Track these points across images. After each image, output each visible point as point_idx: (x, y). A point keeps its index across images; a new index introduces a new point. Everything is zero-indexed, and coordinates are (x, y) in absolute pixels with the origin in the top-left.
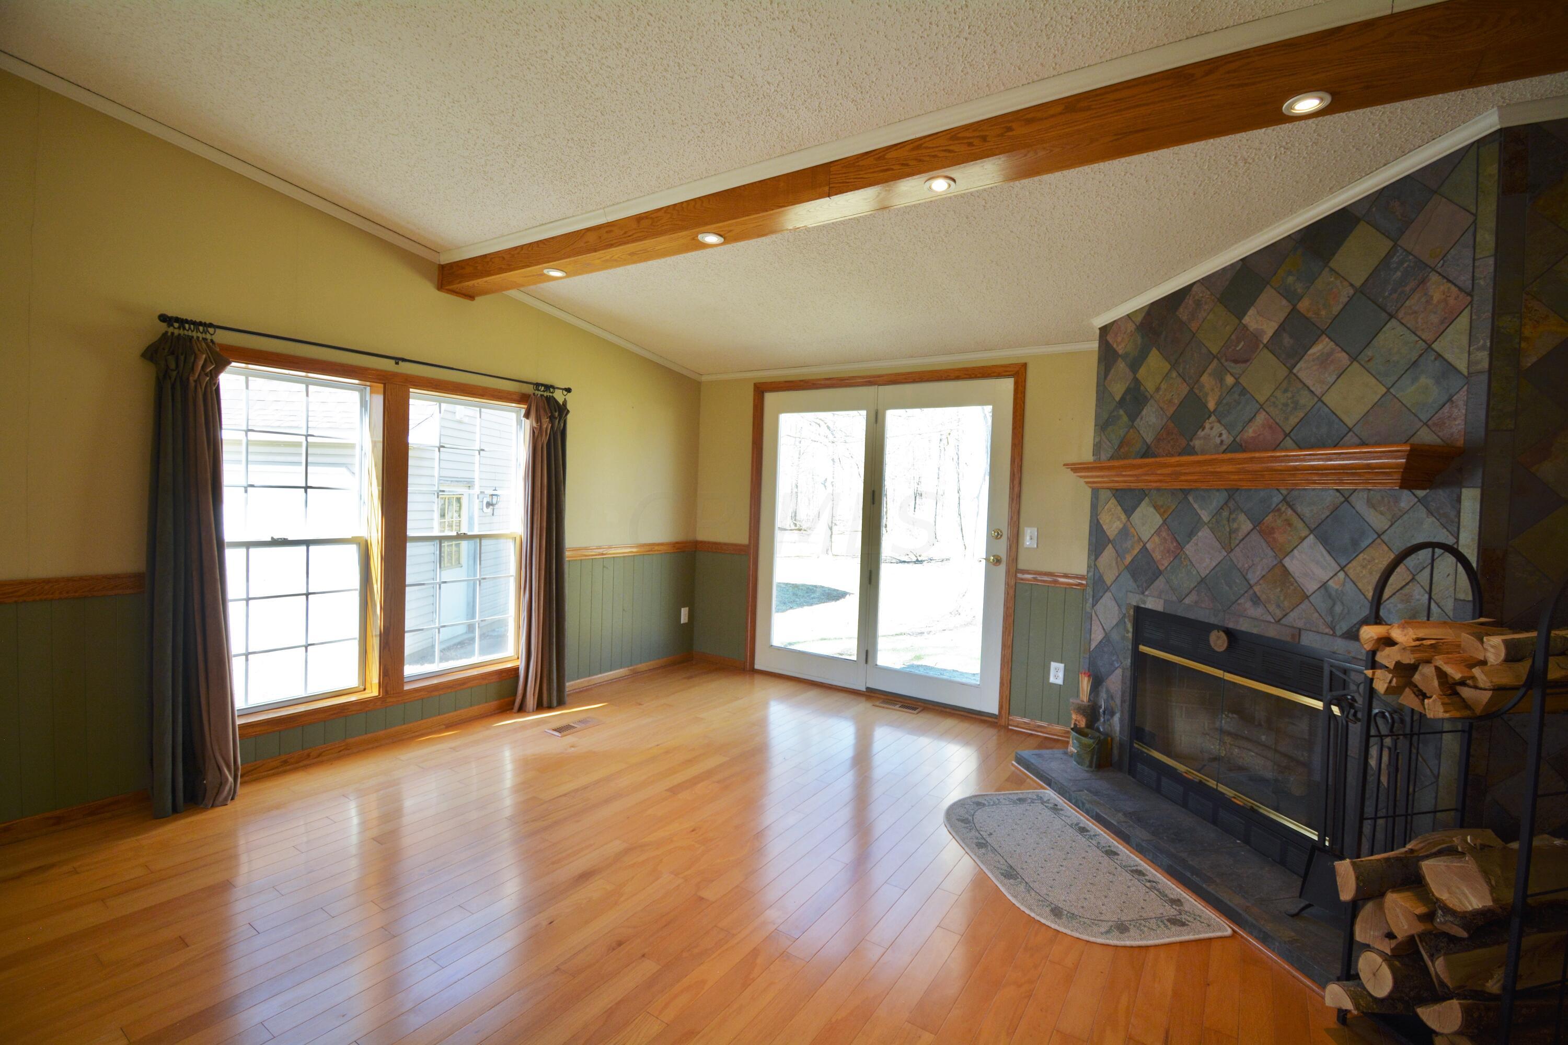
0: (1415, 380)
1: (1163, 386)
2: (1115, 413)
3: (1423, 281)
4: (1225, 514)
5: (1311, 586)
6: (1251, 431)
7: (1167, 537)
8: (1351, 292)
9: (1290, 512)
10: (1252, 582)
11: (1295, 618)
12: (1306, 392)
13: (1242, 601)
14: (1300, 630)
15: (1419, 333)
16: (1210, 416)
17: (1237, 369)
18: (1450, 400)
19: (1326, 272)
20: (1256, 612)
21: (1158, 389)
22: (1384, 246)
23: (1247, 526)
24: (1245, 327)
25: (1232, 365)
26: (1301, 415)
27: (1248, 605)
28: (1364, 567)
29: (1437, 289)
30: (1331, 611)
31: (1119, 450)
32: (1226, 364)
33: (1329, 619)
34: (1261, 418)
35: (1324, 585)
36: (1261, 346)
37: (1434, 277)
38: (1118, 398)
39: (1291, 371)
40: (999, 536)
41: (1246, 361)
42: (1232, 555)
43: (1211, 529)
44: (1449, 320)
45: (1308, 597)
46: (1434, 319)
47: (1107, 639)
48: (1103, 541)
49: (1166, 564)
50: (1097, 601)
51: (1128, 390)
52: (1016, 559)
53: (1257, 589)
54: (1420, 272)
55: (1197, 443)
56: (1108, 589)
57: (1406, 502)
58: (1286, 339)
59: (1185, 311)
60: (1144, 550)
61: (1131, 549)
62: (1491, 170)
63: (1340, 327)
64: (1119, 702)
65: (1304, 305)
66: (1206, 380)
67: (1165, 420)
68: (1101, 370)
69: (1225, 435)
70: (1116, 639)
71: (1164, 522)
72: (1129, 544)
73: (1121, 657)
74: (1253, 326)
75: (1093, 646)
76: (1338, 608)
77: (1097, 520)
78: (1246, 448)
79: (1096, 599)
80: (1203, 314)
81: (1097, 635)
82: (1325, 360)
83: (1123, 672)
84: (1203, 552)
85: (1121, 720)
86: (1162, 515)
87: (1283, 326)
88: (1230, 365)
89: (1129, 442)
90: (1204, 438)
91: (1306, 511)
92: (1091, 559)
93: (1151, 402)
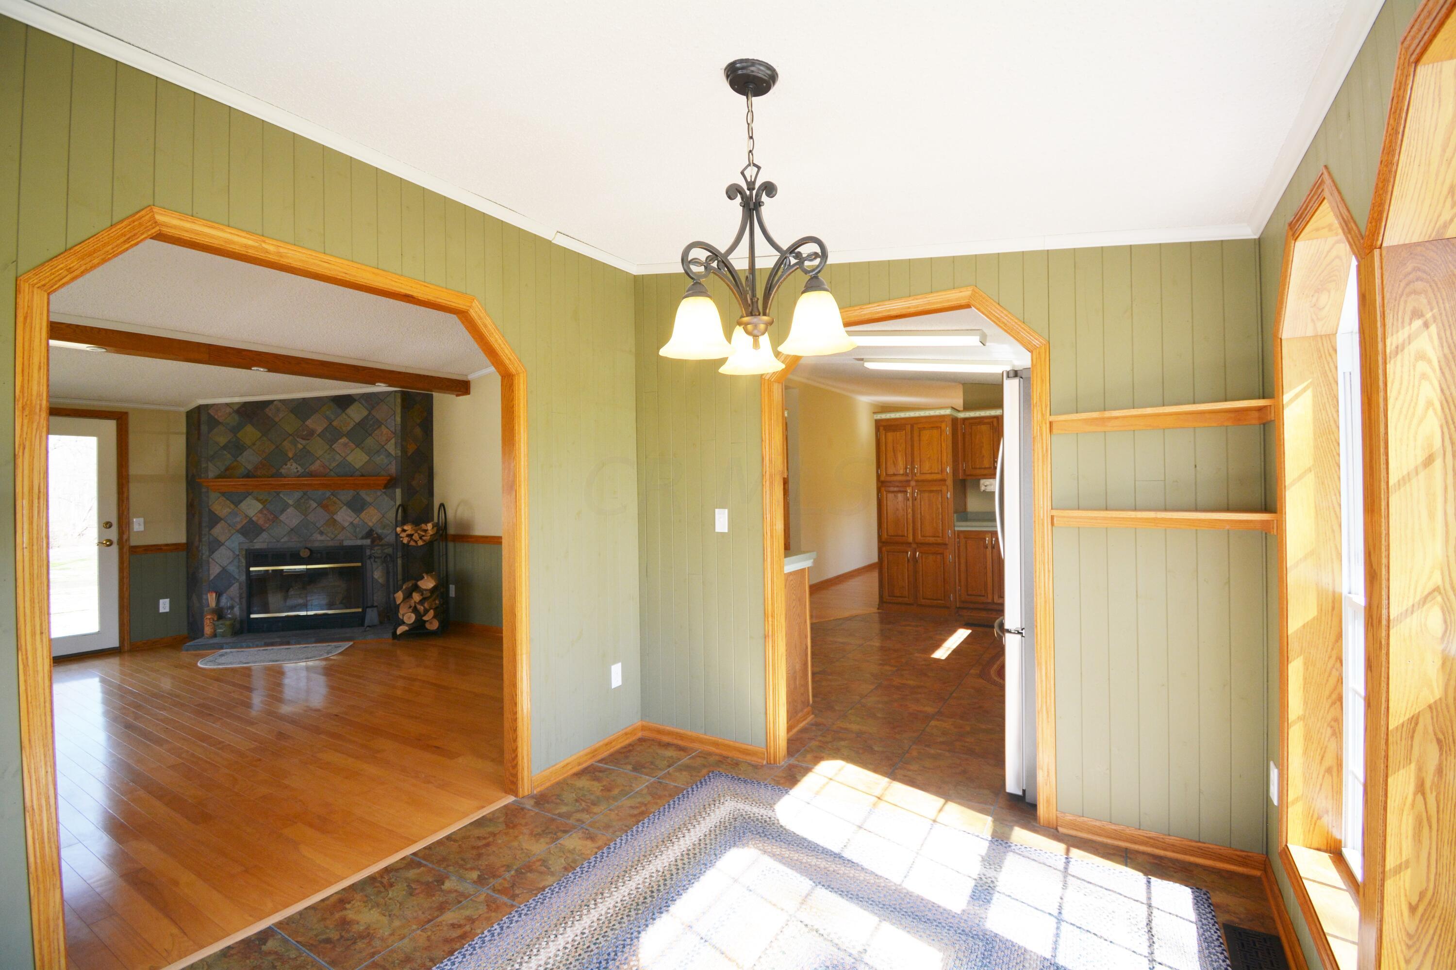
0: (379, 456)
1: (258, 443)
2: (220, 452)
3: (380, 427)
4: (303, 501)
5: (346, 524)
6: (313, 468)
7: (267, 513)
8: (355, 424)
9: (335, 498)
10: (318, 527)
11: (340, 537)
12: (338, 455)
13: (314, 535)
15: (380, 442)
16: (290, 460)
17: (304, 442)
18: (390, 463)
19: (344, 414)
20: (320, 538)
21: (254, 444)
22: (365, 413)
23: (314, 505)
24: (307, 426)
26: (337, 464)
27: (319, 535)
28: (366, 515)
29: (385, 430)
30: (355, 532)
31: (226, 472)
32: (297, 439)
33: (355, 535)
34: (318, 463)
35: (352, 523)
36: (316, 435)
37: (383, 426)
38: (222, 445)
39: (331, 446)
40: (108, 525)
41: (309, 440)
42: (308, 517)
43: (295, 508)
44: (388, 440)
45: (345, 528)
46: (384, 439)
47: (224, 570)
48: (215, 520)
49: (267, 525)
50: (213, 553)
51: (229, 442)
52: (128, 540)
53: (322, 529)
54: (379, 424)
55: (283, 471)
56: (223, 544)
57: (379, 493)
58: (328, 434)
59: (270, 411)
60: (251, 521)
61: (239, 521)
62: (399, 400)
63: (348, 435)
64: (237, 600)
65: (335, 423)
66: (286, 444)
67: (261, 459)
68: (204, 428)
69: (299, 468)
70: (232, 569)
71: (264, 507)
72: (238, 519)
73: (237, 577)
74: (311, 426)
75: (212, 577)
76: (358, 530)
77: (210, 510)
78: (312, 475)
79: (212, 551)
80: (281, 415)
81: (215, 570)
82: (345, 445)
83: (240, 584)
84: (291, 518)
85: (240, 609)
86: (262, 503)
87: (325, 429)
88: (300, 440)
89: (234, 468)
90: (287, 469)
91: (342, 498)
92: (205, 531)
93: (249, 450)
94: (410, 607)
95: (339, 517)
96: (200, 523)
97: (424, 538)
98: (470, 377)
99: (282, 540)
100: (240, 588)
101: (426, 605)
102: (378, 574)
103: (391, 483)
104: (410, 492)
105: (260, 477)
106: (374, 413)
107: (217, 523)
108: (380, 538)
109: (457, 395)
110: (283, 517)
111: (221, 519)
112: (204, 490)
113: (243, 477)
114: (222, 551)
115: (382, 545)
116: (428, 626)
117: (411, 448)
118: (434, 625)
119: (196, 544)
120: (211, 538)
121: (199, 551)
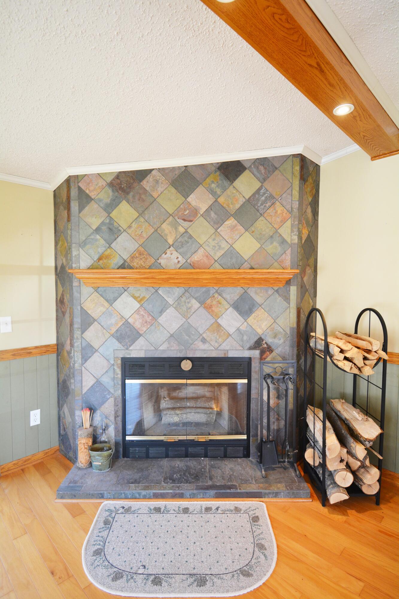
0: (272, 243)
1: (134, 225)
2: (92, 237)
3: (273, 204)
4: (184, 299)
5: (232, 330)
6: (196, 257)
7: (144, 314)
8: (244, 200)
9: (220, 297)
10: (201, 332)
11: (225, 346)
12: (225, 242)
13: (196, 342)
14: (228, 351)
15: (273, 225)
16: (170, 247)
17: (186, 224)
18: (285, 252)
19: (232, 186)
20: (202, 346)
21: (130, 227)
22: (258, 185)
23: (197, 305)
24: (189, 203)
25: (182, 221)
26: (223, 252)
27: (201, 343)
28: (255, 319)
29: (279, 208)
30: (242, 340)
31: (99, 261)
32: (178, 220)
33: (241, 343)
34: (201, 252)
35: (238, 329)
36: (199, 215)
37: (277, 202)
38: (94, 228)
39: (216, 230)
41: (191, 221)
42: (189, 320)
43: (175, 308)
44: (284, 221)
45: (230, 335)
46: (279, 220)
47: (98, 383)
48: (87, 320)
49: (145, 329)
50: (86, 361)
51: (103, 223)
53: (204, 335)
54: (271, 200)
55: (162, 261)
56: (96, 351)
57: (270, 292)
58: (213, 214)
59: (147, 184)
60: (126, 323)
61: (114, 323)
62: (297, 167)
63: (239, 214)
64: (112, 418)
65: (221, 200)
66: (165, 227)
67: (137, 246)
68: (74, 206)
69: (180, 258)
70: (106, 380)
71: (141, 306)
72: (113, 321)
73: (112, 391)
74: (194, 203)
75: (85, 390)
76: (245, 338)
77: (82, 308)
78: (193, 266)
79: (85, 359)
81: (88, 382)
82: (232, 228)
83: (115, 399)
84: (171, 320)
85: (116, 428)
86: (139, 302)
87: (210, 208)
88: (180, 221)
89: (108, 257)
90: (167, 259)
91: (228, 297)
92: (77, 334)
93: (124, 234)
95: (223, 321)
96: (72, 325)
99: (161, 348)
100: (115, 405)
105: (137, 268)
106: (267, 185)
107: (90, 324)
108: (270, 349)
110: (162, 319)
111: (95, 320)
112: (75, 284)
113: (118, 269)
114: (96, 358)
115: (272, 359)
119: (67, 347)
120: (84, 344)
121: (71, 358)
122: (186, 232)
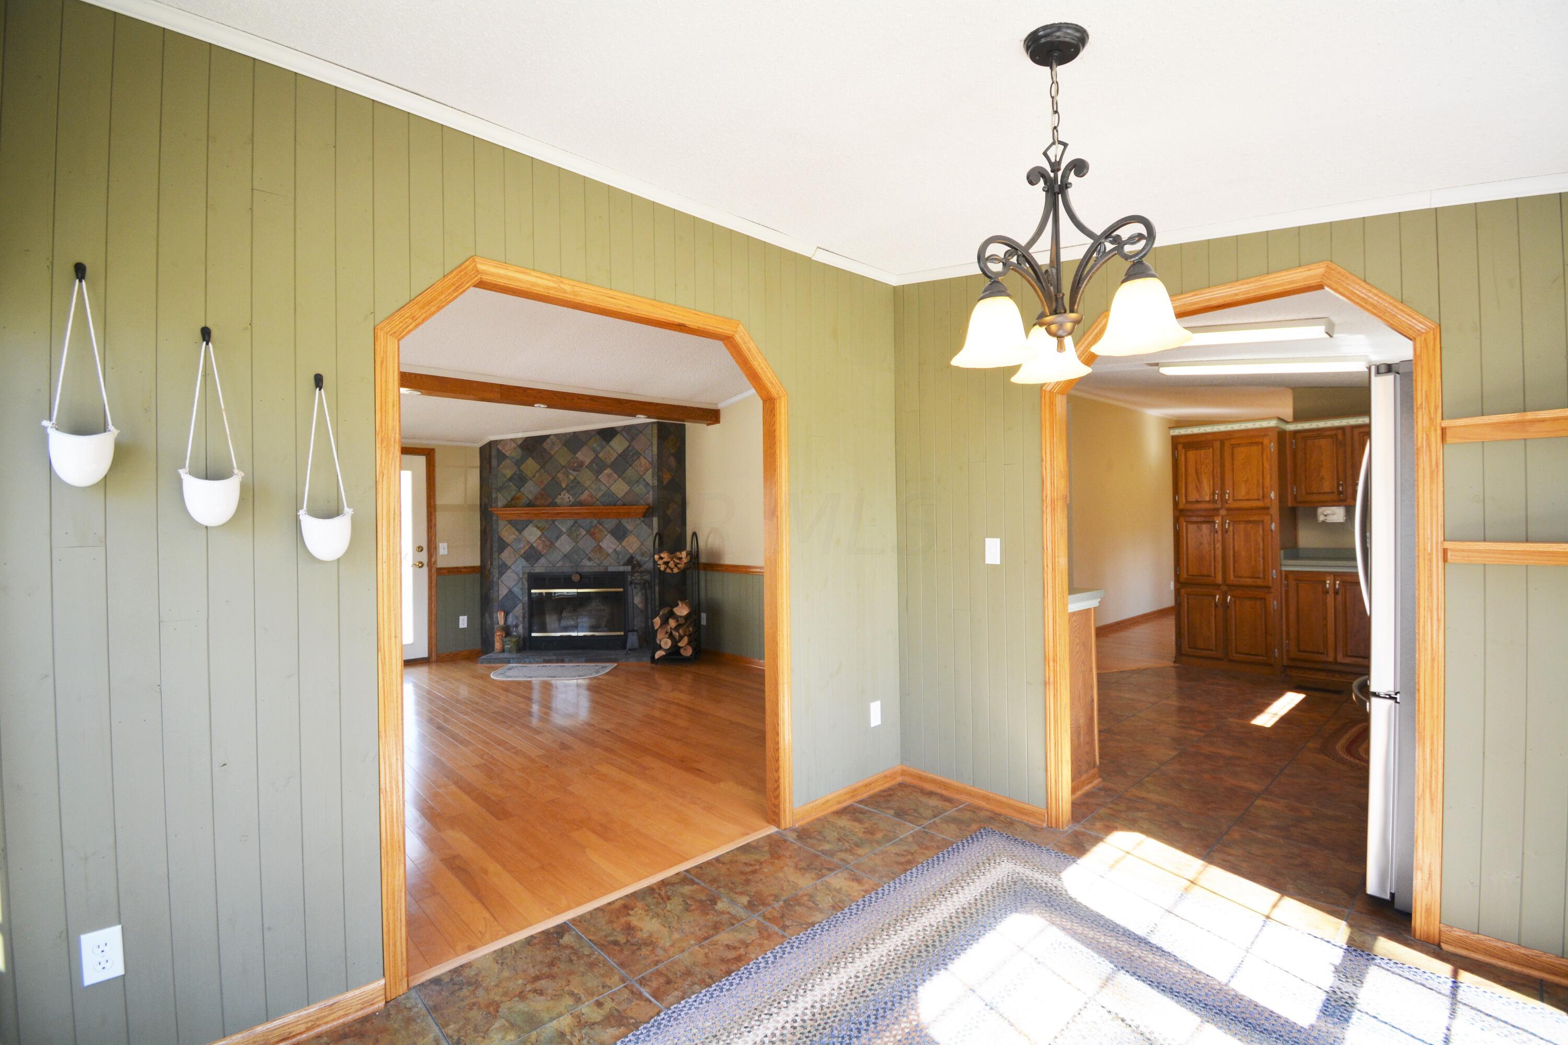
0: (638, 485)
1: (537, 475)
2: (507, 484)
3: (639, 458)
4: (574, 528)
5: (610, 551)
6: (583, 497)
7: (545, 540)
8: (618, 455)
9: (600, 527)
10: (587, 554)
11: (606, 563)
12: (604, 486)
13: (584, 561)
14: (608, 567)
15: (639, 473)
16: (563, 490)
17: (575, 473)
18: (648, 493)
19: (608, 446)
20: (588, 563)
21: (534, 476)
22: (626, 444)
23: (584, 532)
24: (577, 458)
26: (603, 494)
27: (587, 561)
28: (627, 543)
29: (643, 461)
30: (618, 558)
31: (512, 502)
32: (569, 471)
33: (618, 561)
34: (586, 493)
35: (615, 551)
36: (585, 467)
37: (642, 457)
38: (508, 477)
39: (597, 477)
40: (420, 549)
41: (579, 471)
42: (578, 544)
43: (568, 535)
44: (647, 470)
45: (609, 556)
46: (643, 469)
47: (511, 591)
48: (503, 545)
49: (545, 551)
51: (515, 474)
52: (435, 562)
53: (590, 555)
54: (638, 455)
55: (558, 501)
56: (510, 568)
57: (638, 522)
58: (594, 466)
59: (546, 445)
60: (532, 547)
61: (523, 547)
62: (655, 431)
63: (614, 466)
64: (521, 619)
65: (601, 455)
66: (560, 475)
67: (539, 490)
68: (494, 462)
69: (571, 498)
70: (517, 590)
71: (543, 534)
72: (522, 545)
73: (521, 598)
74: (580, 459)
75: (501, 598)
76: (620, 557)
77: (499, 536)
78: (581, 504)
79: (501, 574)
80: (556, 449)
81: (503, 592)
82: (609, 476)
83: (523, 604)
84: (564, 544)
85: (524, 627)
86: (541, 531)
87: (593, 461)
88: (571, 471)
89: (518, 498)
90: (561, 499)
91: (607, 526)
92: (495, 555)
93: (530, 481)
94: (667, 633)
95: (604, 544)
96: (491, 549)
97: (679, 566)
98: (720, 406)
99: (558, 565)
100: (523, 609)
101: (681, 631)
102: (638, 600)
103: (648, 513)
104: (665, 522)
105: (539, 506)
106: (634, 444)
107: (505, 548)
108: (639, 565)
109: (708, 425)
110: (558, 544)
111: (508, 545)
112: (494, 518)
113: (525, 507)
114: (509, 573)
115: (641, 572)
116: (682, 651)
117: (667, 477)
118: (688, 652)
119: (489, 567)
120: (500, 563)
121: (491, 574)
122: (575, 478)
